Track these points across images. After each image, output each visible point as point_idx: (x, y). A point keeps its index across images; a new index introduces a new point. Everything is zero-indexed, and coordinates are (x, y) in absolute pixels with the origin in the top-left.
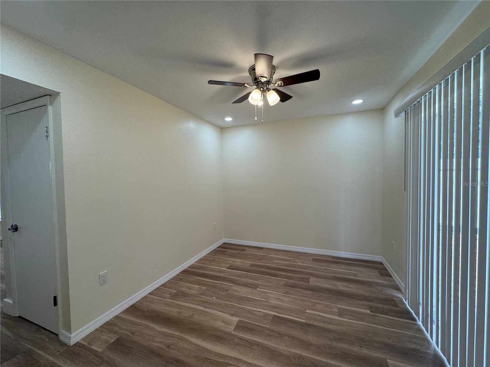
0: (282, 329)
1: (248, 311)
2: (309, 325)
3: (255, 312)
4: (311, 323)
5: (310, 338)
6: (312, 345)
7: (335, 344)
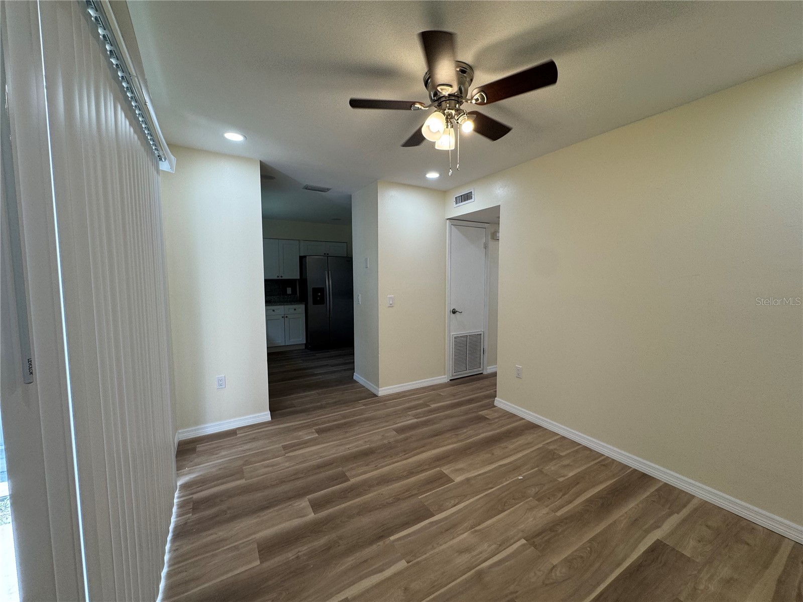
0: (405, 506)
1: (465, 496)
2: (380, 538)
3: (457, 501)
4: (381, 543)
5: (365, 520)
6: (359, 514)
7: (333, 536)
